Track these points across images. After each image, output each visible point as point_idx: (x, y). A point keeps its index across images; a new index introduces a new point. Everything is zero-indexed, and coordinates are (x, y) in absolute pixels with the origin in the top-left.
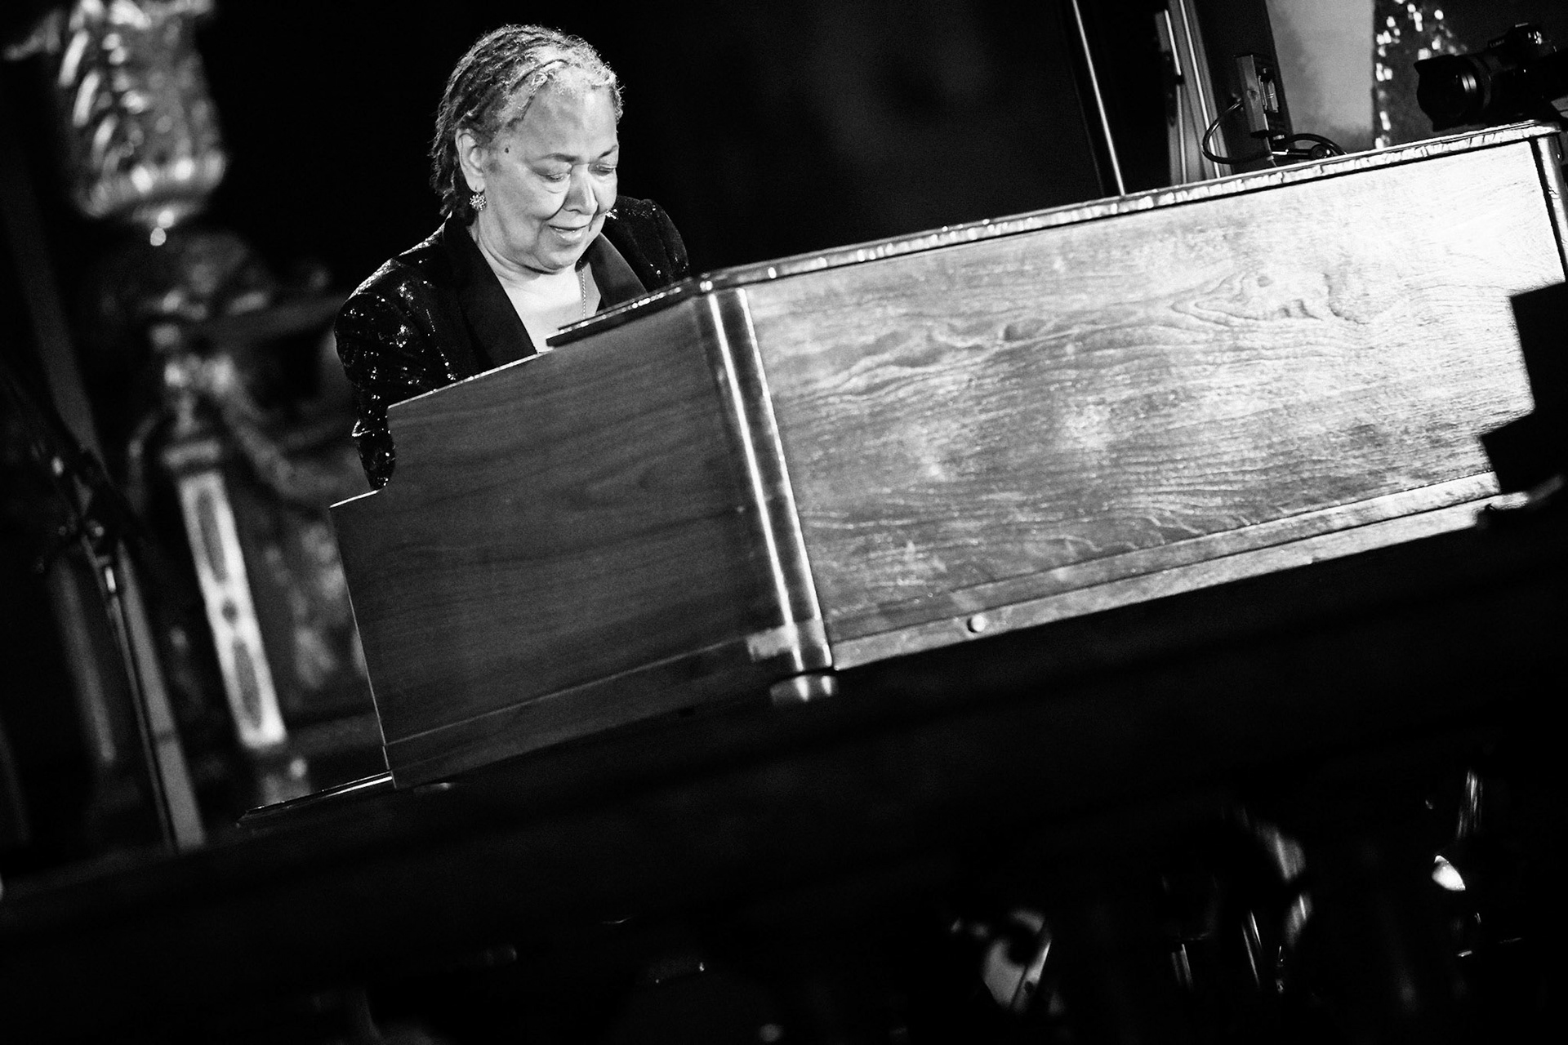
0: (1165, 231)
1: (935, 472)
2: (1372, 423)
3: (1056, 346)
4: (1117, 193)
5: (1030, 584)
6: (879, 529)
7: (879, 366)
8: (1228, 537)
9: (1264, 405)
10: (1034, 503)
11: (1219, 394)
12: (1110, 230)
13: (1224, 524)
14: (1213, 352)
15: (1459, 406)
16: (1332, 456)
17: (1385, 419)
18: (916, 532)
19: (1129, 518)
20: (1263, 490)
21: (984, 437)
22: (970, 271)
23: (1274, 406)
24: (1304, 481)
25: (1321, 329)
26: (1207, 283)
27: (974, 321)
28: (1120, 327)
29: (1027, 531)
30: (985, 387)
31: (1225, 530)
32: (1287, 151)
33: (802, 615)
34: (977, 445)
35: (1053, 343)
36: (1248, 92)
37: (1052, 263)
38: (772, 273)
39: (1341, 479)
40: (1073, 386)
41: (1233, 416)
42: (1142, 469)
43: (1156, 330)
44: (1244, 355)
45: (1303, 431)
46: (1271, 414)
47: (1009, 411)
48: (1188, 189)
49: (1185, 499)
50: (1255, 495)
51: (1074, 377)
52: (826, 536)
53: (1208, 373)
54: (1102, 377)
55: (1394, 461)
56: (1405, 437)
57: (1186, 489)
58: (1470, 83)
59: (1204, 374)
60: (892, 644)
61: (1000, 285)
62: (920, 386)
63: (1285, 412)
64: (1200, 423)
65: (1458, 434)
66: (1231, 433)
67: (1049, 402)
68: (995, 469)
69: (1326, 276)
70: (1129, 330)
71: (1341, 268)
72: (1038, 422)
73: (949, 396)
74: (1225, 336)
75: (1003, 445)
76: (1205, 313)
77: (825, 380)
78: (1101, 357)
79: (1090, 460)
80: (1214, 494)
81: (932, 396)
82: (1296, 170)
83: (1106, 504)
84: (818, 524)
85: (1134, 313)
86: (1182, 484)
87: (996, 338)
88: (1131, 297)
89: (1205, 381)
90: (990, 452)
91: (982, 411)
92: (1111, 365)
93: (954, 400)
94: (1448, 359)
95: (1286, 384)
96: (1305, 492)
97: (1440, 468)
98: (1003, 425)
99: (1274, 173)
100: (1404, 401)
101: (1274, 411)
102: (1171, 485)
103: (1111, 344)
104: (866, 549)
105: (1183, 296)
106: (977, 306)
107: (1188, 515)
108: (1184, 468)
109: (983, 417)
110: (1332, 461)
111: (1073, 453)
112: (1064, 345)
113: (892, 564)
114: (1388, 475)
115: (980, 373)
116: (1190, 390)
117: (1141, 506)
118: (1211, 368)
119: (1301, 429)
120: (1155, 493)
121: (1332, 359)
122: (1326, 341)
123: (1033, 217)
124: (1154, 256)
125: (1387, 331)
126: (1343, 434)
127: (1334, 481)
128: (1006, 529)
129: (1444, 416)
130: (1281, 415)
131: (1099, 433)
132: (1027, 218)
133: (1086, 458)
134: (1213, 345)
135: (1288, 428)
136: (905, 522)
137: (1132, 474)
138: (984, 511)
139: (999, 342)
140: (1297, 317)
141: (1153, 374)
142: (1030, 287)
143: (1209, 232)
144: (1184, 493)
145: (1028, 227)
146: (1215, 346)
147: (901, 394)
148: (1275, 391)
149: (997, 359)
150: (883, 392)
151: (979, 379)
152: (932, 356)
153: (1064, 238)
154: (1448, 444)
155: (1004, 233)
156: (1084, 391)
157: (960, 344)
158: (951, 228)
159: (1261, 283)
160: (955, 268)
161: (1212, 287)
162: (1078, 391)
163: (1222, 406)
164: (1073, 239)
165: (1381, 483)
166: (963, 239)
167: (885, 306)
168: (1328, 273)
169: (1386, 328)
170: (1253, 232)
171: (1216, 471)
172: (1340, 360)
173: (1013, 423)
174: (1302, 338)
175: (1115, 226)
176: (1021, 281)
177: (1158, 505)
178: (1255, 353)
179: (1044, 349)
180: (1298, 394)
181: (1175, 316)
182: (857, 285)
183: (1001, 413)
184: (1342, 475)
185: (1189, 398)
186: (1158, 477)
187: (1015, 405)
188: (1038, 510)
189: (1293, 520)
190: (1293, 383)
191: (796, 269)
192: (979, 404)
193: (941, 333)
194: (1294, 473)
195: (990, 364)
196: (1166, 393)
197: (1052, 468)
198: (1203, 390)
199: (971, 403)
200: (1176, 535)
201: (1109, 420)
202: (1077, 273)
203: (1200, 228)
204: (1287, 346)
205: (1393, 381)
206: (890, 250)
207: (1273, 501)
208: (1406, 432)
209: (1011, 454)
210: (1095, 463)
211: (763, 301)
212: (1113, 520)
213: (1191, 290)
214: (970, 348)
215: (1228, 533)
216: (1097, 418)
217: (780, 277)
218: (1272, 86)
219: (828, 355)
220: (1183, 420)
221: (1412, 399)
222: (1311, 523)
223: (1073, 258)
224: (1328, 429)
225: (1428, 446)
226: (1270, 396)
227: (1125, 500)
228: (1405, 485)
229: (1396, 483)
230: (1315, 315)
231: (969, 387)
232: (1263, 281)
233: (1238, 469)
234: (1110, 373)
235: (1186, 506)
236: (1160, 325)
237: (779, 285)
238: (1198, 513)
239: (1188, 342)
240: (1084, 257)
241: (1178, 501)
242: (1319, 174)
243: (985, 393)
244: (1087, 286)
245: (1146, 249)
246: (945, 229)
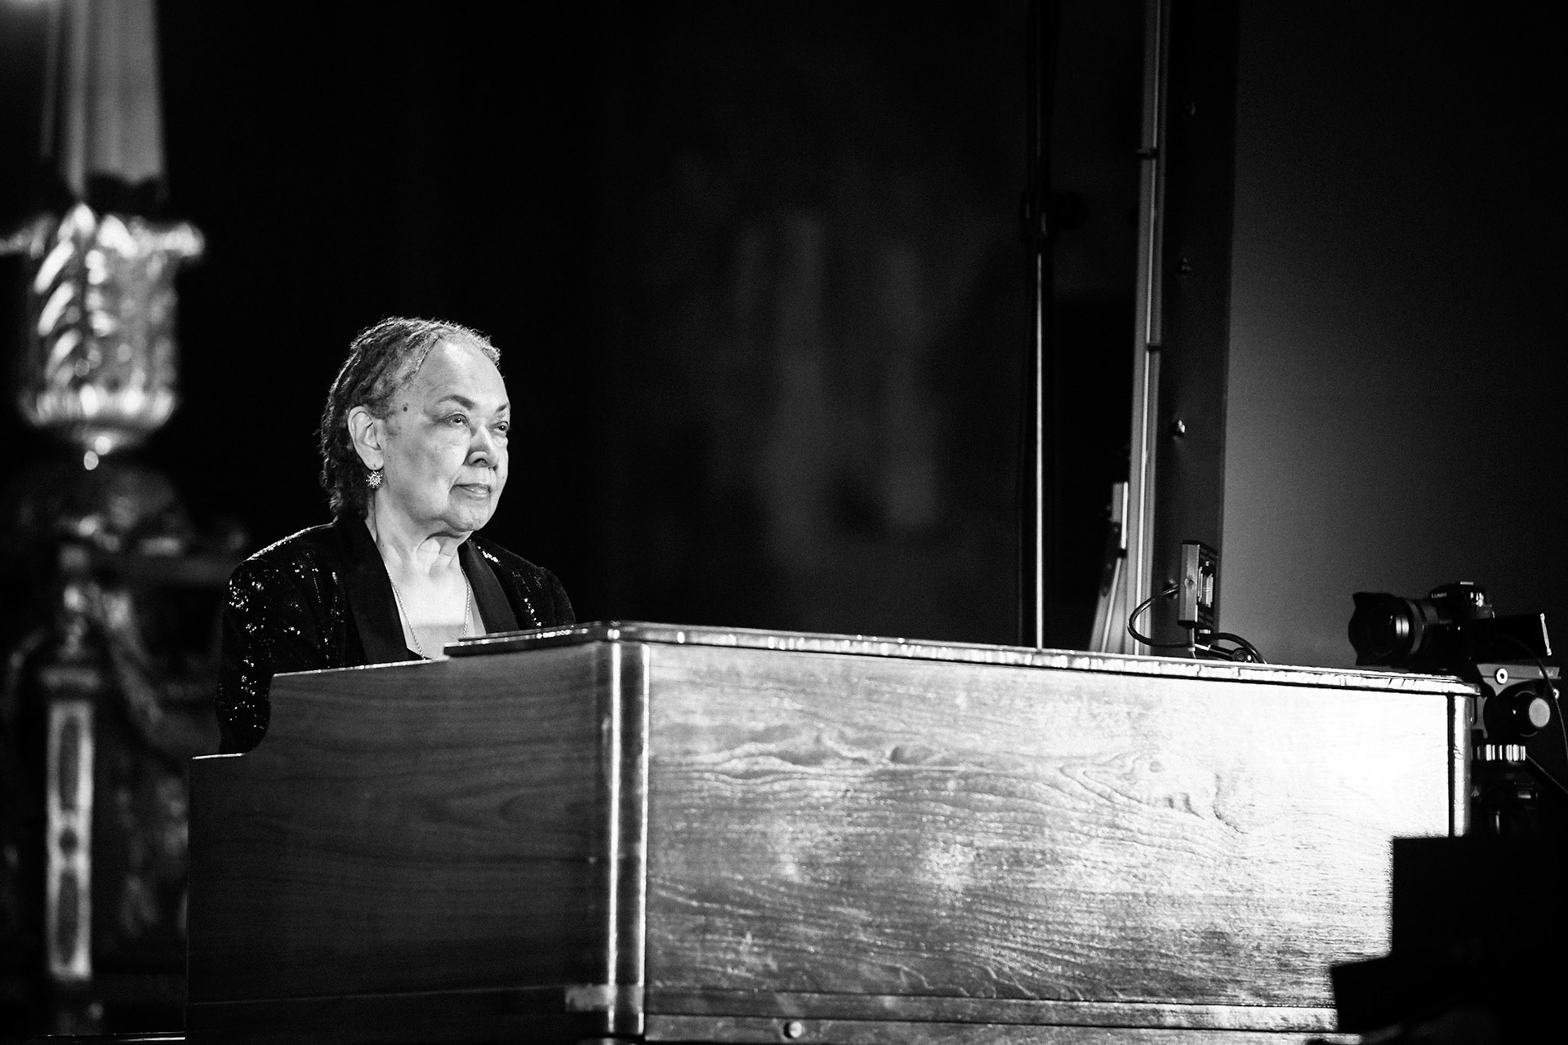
0: (1072, 693)
1: (791, 871)
2: (1227, 931)
3: (939, 779)
4: (1034, 645)
5: (855, 1004)
6: (722, 913)
7: (761, 754)
8: (1059, 1008)
9: (1126, 887)
10: (878, 926)
11: (1085, 866)
12: (1020, 680)
13: (1059, 994)
14: (1091, 823)
15: (1315, 936)
16: (1180, 953)
17: (1240, 931)
18: (758, 925)
19: (966, 964)
20: (1106, 971)
21: (846, 849)
22: (873, 684)
23: (1135, 891)
24: (1146, 971)
25: (1200, 828)
26: (1100, 754)
27: (865, 734)
28: (1006, 776)
29: (865, 951)
30: (860, 801)
31: (1059, 1000)
32: (1209, 646)
33: (626, 978)
34: (838, 855)
35: (936, 775)
36: (1186, 581)
37: (955, 696)
38: (681, 638)
39: (1183, 979)
40: (946, 822)
41: (1094, 891)
42: (993, 920)
43: (1039, 787)
44: (1119, 834)
45: (1157, 922)
46: (1130, 897)
47: (877, 830)
48: (1103, 659)
49: (1026, 959)
50: (1096, 973)
51: (948, 813)
52: (669, 907)
53: (1080, 842)
54: (976, 820)
55: (1239, 974)
56: (1256, 953)
57: (1031, 949)
58: (1403, 627)
59: (1075, 842)
60: (707, 1030)
61: (900, 706)
62: (796, 783)
63: (1145, 899)
64: (1060, 890)
65: (1308, 964)
66: (1088, 907)
67: (918, 831)
68: (849, 883)
69: (1218, 777)
70: (1014, 781)
71: (1234, 773)
72: (902, 849)
73: (823, 801)
74: (1105, 811)
75: (863, 862)
76: (1092, 784)
77: (706, 754)
78: (980, 800)
79: (945, 898)
80: (1056, 961)
81: (806, 796)
82: (1214, 667)
83: (948, 944)
84: (663, 893)
85: (1023, 766)
86: (1027, 944)
87: (883, 755)
88: (1023, 749)
89: (1074, 850)
90: (849, 865)
91: (850, 824)
92: (987, 810)
93: (827, 806)
94: (1315, 887)
95: (1153, 873)
96: (1145, 982)
97: (1281, 992)
98: (868, 843)
99: (1192, 664)
100: (1263, 918)
101: (1134, 895)
102: (1017, 943)
103: (992, 790)
104: (706, 929)
105: (1074, 761)
106: (871, 719)
107: (1025, 976)
108: (1034, 929)
109: (851, 830)
110: (1179, 959)
111: (930, 887)
112: (946, 780)
113: (726, 950)
114: (1230, 986)
115: (858, 786)
116: (1058, 854)
117: (982, 955)
118: (1083, 838)
119: (1156, 919)
120: (998, 946)
121: (1202, 858)
122: (1201, 840)
123: (947, 647)
124: (1056, 715)
125: (1263, 845)
126: (1196, 935)
127: (1176, 979)
128: (846, 944)
129: (1297, 943)
130: (1141, 901)
131: (959, 874)
132: (940, 647)
133: (941, 895)
134: (1091, 816)
135: (1144, 915)
136: (749, 912)
137: (981, 921)
138: (829, 921)
139: (885, 761)
140: (1180, 810)
141: (1026, 830)
142: (928, 715)
143: (1115, 705)
144: (1027, 953)
145: (940, 657)
146: (1093, 817)
147: (777, 787)
148: (1141, 877)
149: (878, 777)
150: (759, 781)
151: (855, 791)
152: (815, 758)
153: (972, 676)
154: (1295, 971)
155: (916, 655)
156: (955, 829)
157: (845, 751)
158: (865, 638)
159: (1153, 768)
160: (859, 678)
161: (1104, 759)
162: (949, 828)
163: (1085, 877)
164: (982, 679)
165: (1220, 992)
166: (874, 652)
167: (782, 699)
168: (1221, 775)
169: (1263, 843)
170: (1157, 716)
171: (1064, 940)
172: (1210, 862)
173: (878, 841)
174: (1179, 832)
175: (1025, 676)
176: (921, 706)
177: (999, 958)
178: (1130, 834)
179: (926, 778)
180: (1162, 885)
181: (1061, 778)
182: (761, 670)
183: (869, 830)
184: (1185, 975)
185: (1055, 861)
186: (1006, 931)
187: (886, 826)
188: (881, 934)
189: (1127, 1006)
190: (1160, 872)
191: (704, 640)
192: (849, 815)
193: (830, 739)
194: (1139, 961)
195: (871, 779)
196: (1034, 852)
197: (905, 896)
198: (1071, 858)
199: (841, 813)
200: (1009, 992)
201: (972, 864)
202: (977, 713)
203: (1106, 699)
204: (1162, 836)
205: (1256, 895)
206: (801, 644)
207: (1113, 983)
208: (1258, 948)
209: (869, 872)
210: (948, 901)
211: (666, 663)
212: (952, 962)
213: (1084, 758)
214: (855, 760)
215: (1061, 1003)
216: (961, 859)
217: (687, 644)
218: (1210, 580)
219: (716, 731)
220: (1044, 882)
221: (1271, 918)
222: (1144, 1014)
223: (978, 697)
224: (1182, 926)
225: (1276, 968)
226: (1134, 880)
227: (969, 946)
228: (1244, 1000)
229: (1235, 996)
230: (1199, 814)
231: (843, 797)
232: (1155, 767)
233: (1086, 944)
234: (985, 819)
235: (1026, 967)
236: (1044, 784)
237: (684, 651)
238: (1036, 976)
239: (1068, 807)
240: (989, 701)
241: (1019, 959)
242: (1235, 676)
243: (857, 806)
244: (983, 728)
245: (1050, 706)
246: (859, 637)
